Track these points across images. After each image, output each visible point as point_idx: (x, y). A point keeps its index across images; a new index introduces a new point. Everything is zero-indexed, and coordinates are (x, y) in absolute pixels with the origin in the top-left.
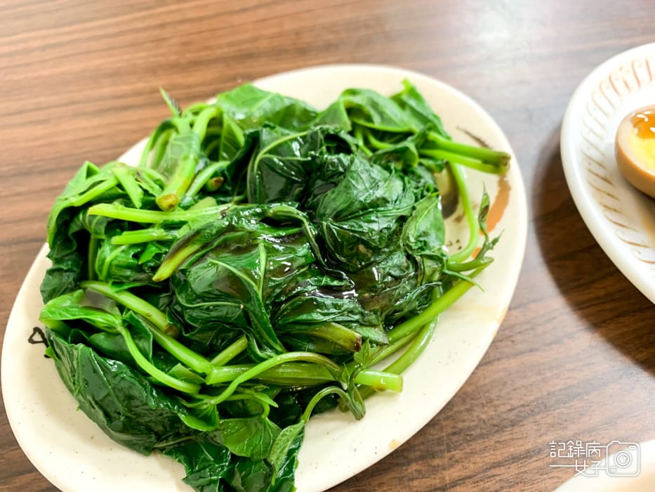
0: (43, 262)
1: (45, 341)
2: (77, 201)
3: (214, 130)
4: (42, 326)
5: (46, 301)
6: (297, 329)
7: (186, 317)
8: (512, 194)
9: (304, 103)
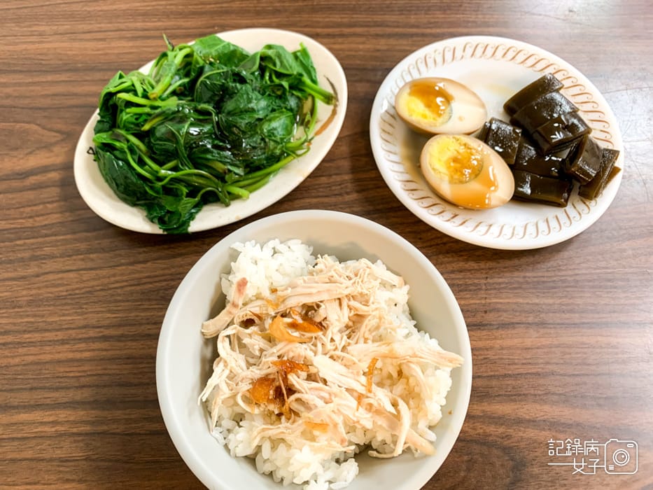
0: (96, 117)
1: (94, 154)
2: (113, 90)
3: (189, 59)
4: (93, 147)
5: (96, 134)
6: (199, 161)
7: (154, 149)
8: (336, 117)
9: (242, 49)
